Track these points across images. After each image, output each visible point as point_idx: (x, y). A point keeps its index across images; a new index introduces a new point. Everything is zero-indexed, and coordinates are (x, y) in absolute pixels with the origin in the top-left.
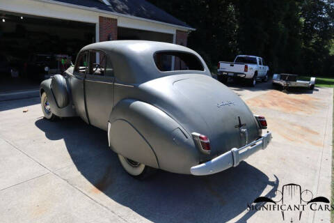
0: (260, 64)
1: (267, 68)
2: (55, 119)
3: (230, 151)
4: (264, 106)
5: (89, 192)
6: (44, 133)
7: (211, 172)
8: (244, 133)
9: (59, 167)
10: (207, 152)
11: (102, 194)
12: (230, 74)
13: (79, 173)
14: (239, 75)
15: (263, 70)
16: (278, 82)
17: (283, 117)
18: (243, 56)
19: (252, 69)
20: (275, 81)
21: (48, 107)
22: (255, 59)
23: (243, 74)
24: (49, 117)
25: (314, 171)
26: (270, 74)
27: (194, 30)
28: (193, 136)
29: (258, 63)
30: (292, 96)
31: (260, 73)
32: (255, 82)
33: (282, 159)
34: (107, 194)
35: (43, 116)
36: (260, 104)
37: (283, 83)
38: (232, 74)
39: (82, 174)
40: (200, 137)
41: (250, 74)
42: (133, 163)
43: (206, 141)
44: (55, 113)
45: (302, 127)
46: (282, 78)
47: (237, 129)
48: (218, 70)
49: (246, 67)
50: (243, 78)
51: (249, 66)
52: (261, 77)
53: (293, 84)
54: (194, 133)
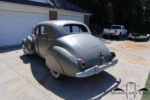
0: (123, 29)
1: (126, 31)
2: (28, 55)
3: (94, 67)
4: (123, 48)
5: (36, 85)
6: (22, 61)
7: (85, 76)
8: (102, 59)
9: (26, 74)
10: (83, 67)
11: (41, 86)
12: (108, 34)
13: (33, 77)
14: (112, 34)
15: (124, 31)
16: (131, 37)
17: (130, 53)
18: (115, 25)
19: (118, 31)
20: (130, 37)
21: (25, 50)
22: (120, 27)
23: (114, 34)
24: (26, 54)
25: (139, 77)
26: (128, 33)
27: (92, 15)
28: (78, 60)
29: (122, 28)
30: (137, 43)
31: (122, 33)
32: (120, 37)
33: (125, 71)
34: (43, 86)
35: (24, 54)
36: (121, 47)
37: (133, 37)
38: (110, 34)
39: (34, 77)
40: (80, 61)
41: (118, 34)
42: (56, 73)
43: (83, 62)
44: (28, 53)
45: (139, 57)
46: (133, 35)
47: (100, 57)
48: (103, 32)
49: (116, 31)
50: (114, 35)
51: (117, 30)
52: (123, 35)
53: (138, 38)
54: (78, 59)
